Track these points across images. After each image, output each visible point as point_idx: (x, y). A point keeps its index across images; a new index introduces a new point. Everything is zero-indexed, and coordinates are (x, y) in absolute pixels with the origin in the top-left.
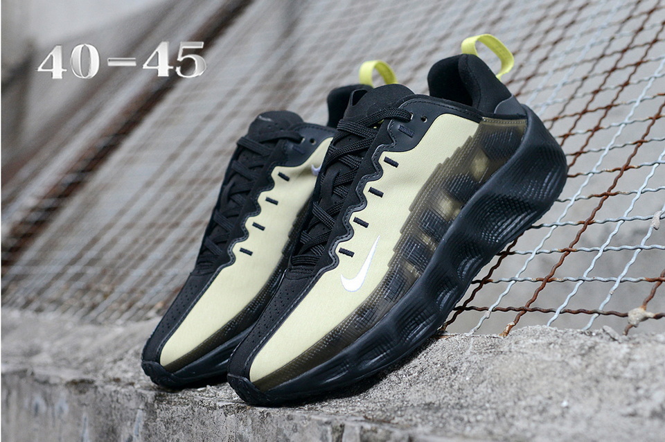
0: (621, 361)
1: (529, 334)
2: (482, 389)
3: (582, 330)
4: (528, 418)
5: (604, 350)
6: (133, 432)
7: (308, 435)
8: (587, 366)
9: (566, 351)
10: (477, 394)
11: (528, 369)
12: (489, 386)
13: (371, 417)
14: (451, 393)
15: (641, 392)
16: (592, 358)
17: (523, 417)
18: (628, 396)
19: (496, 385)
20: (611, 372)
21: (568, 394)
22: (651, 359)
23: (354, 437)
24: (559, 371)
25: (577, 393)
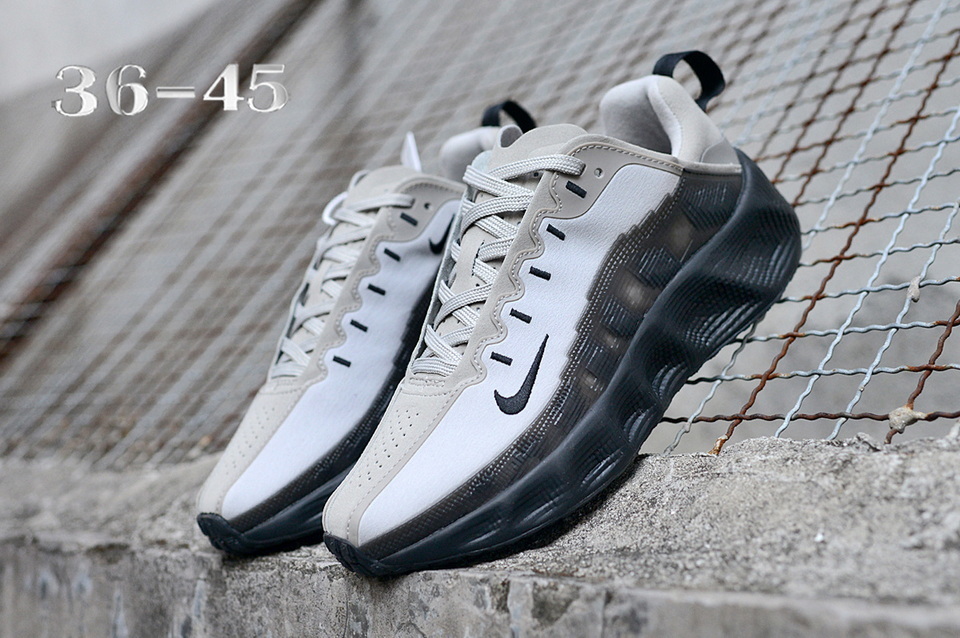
0: (891, 477)
1: (754, 449)
2: (696, 525)
3: (828, 440)
4: (769, 559)
5: (865, 463)
8: (844, 486)
9: (811, 467)
10: (690, 532)
11: (760, 495)
12: (706, 521)
13: (544, 570)
14: (652, 534)
15: (926, 516)
16: (850, 476)
17: (762, 558)
18: (908, 523)
19: (716, 519)
20: (881, 493)
21: (822, 525)
22: (935, 472)
24: (805, 496)
25: (834, 522)
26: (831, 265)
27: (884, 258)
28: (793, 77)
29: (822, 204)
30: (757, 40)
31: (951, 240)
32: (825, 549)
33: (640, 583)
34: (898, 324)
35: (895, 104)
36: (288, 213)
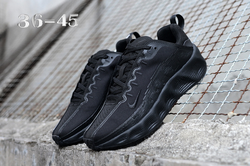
0: (227, 130)
1: (193, 122)
2: (177, 141)
3: (212, 120)
4: (195, 151)
5: (220, 127)
6: (52, 159)
7: (116, 159)
8: (215, 133)
9: (207, 127)
10: (175, 143)
11: (193, 134)
12: (180, 140)
13: (138, 152)
14: (166, 143)
15: (235, 141)
16: (216, 130)
17: (193, 151)
18: (230, 143)
19: (182, 140)
20: (224, 135)
21: (209, 142)
22: (238, 130)
23: (133, 159)
24: (205, 135)
25: (212, 142)
26: (215, 74)
27: (228, 73)
28: (208, 25)
29: (214, 58)
30: (199, 15)
31: (246, 69)
33: (161, 157)
34: (231, 90)
35: (233, 33)
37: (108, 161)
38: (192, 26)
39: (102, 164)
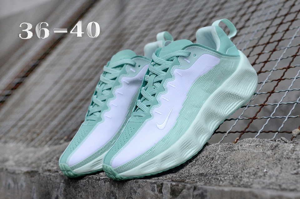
0: (290, 151)
1: (247, 142)
2: (226, 166)
3: (273, 139)
4: (248, 177)
5: (282, 147)
7: (146, 189)
8: (274, 154)
9: (264, 148)
10: (224, 168)
11: (247, 157)
12: (229, 165)
13: (175, 180)
16: (277, 151)
18: (294, 166)
19: (232, 164)
20: (286, 156)
21: (266, 166)
23: (168, 188)
24: (262, 157)
25: (270, 166)
26: (277, 82)
27: (295, 80)
28: (269, 18)
29: (276, 61)
30: (258, 5)
32: (267, 174)
33: (205, 184)
34: (297, 102)
36: (97, 60)
37: (135, 192)
38: (248, 20)
39: (127, 196)
